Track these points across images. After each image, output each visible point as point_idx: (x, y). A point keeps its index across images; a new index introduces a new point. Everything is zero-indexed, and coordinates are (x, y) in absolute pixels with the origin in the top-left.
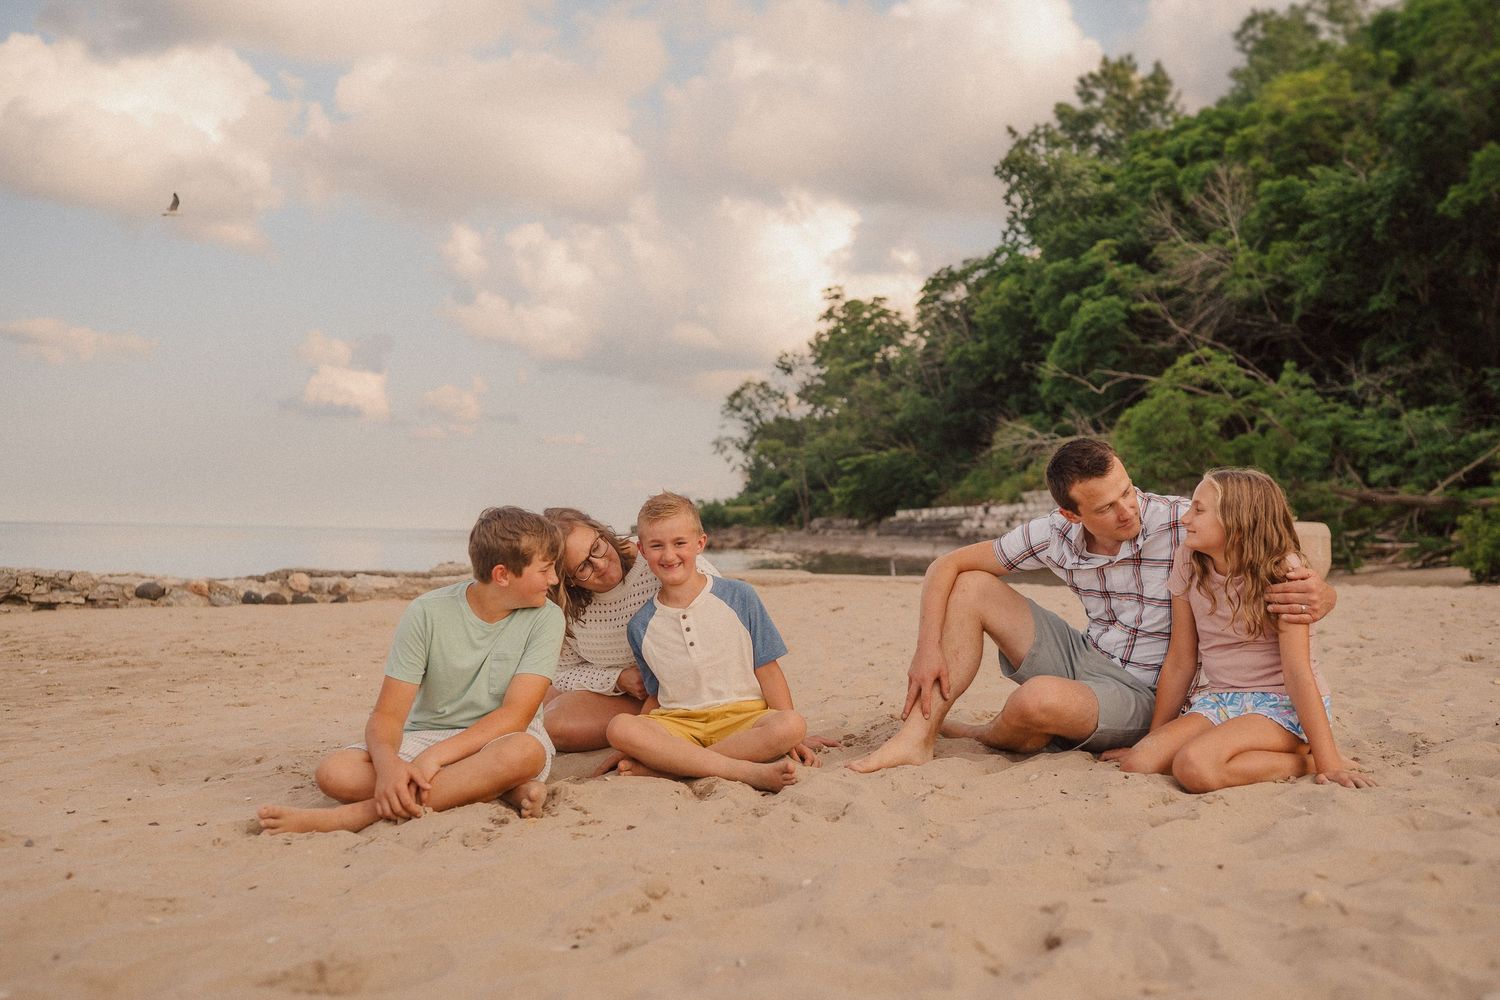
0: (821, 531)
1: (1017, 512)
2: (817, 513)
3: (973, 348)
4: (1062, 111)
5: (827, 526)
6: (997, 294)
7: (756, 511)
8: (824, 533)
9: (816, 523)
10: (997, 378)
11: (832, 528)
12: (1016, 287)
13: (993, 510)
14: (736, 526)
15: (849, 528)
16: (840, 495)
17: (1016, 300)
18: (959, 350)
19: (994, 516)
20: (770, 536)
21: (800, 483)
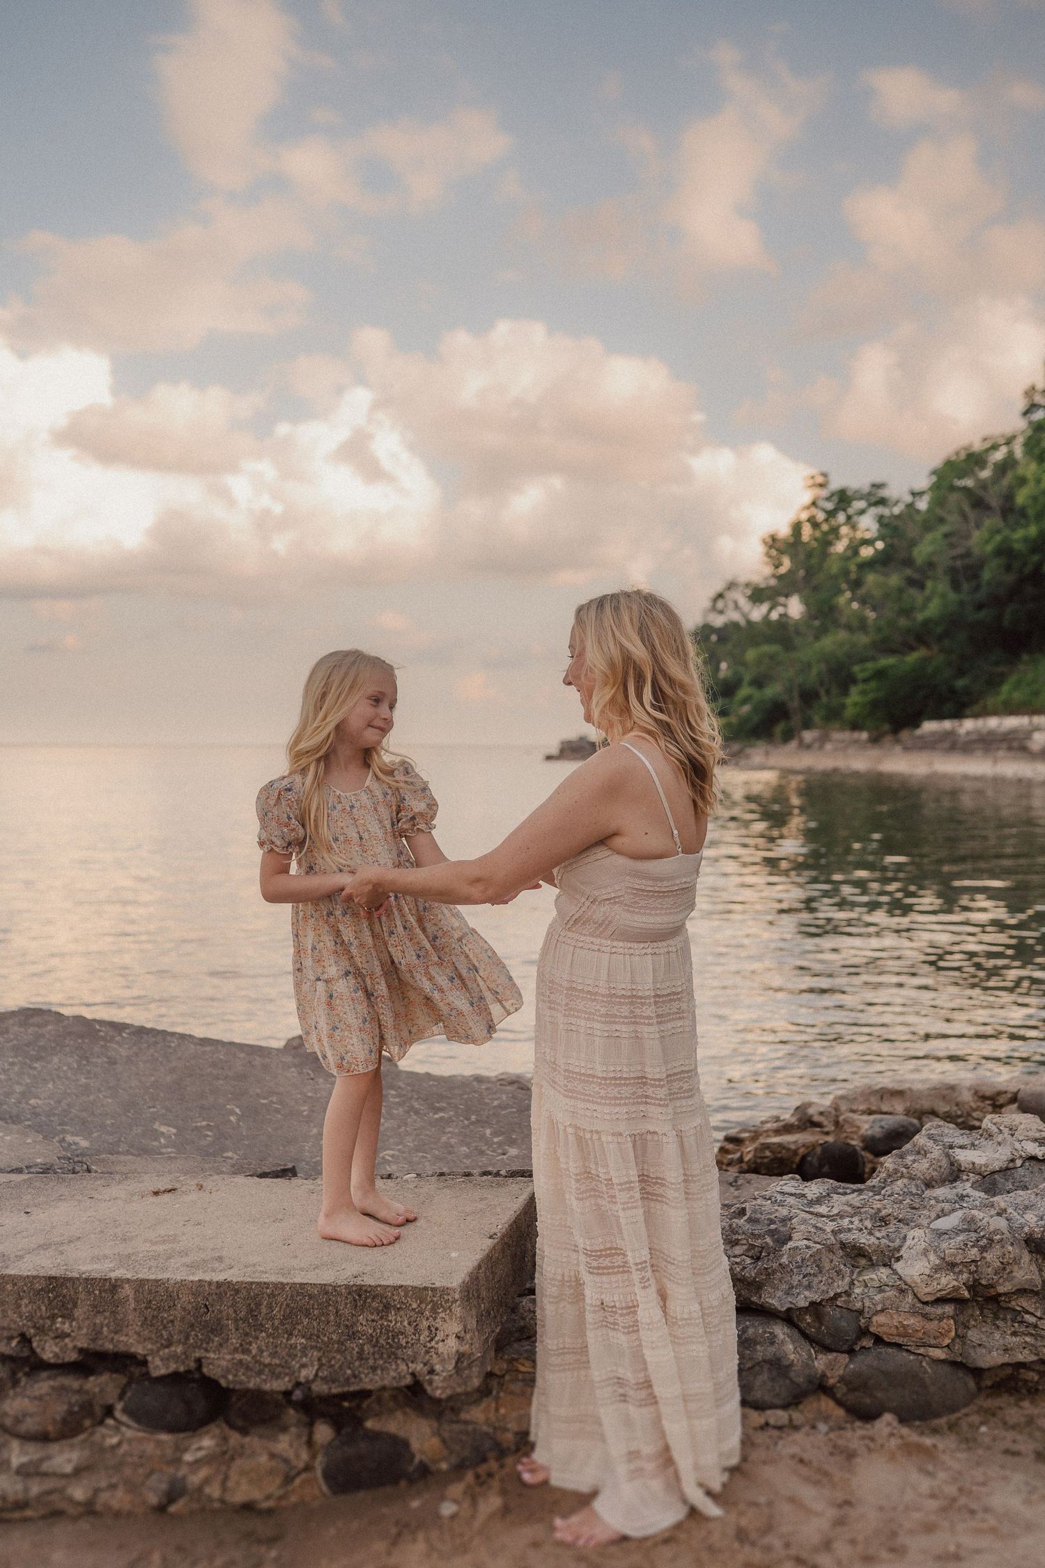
0: (816, 745)
2: (807, 725)
5: (824, 739)
8: (821, 748)
9: (808, 736)
11: (830, 741)
15: (856, 741)
16: (855, 704)
20: (749, 751)
21: (789, 690)
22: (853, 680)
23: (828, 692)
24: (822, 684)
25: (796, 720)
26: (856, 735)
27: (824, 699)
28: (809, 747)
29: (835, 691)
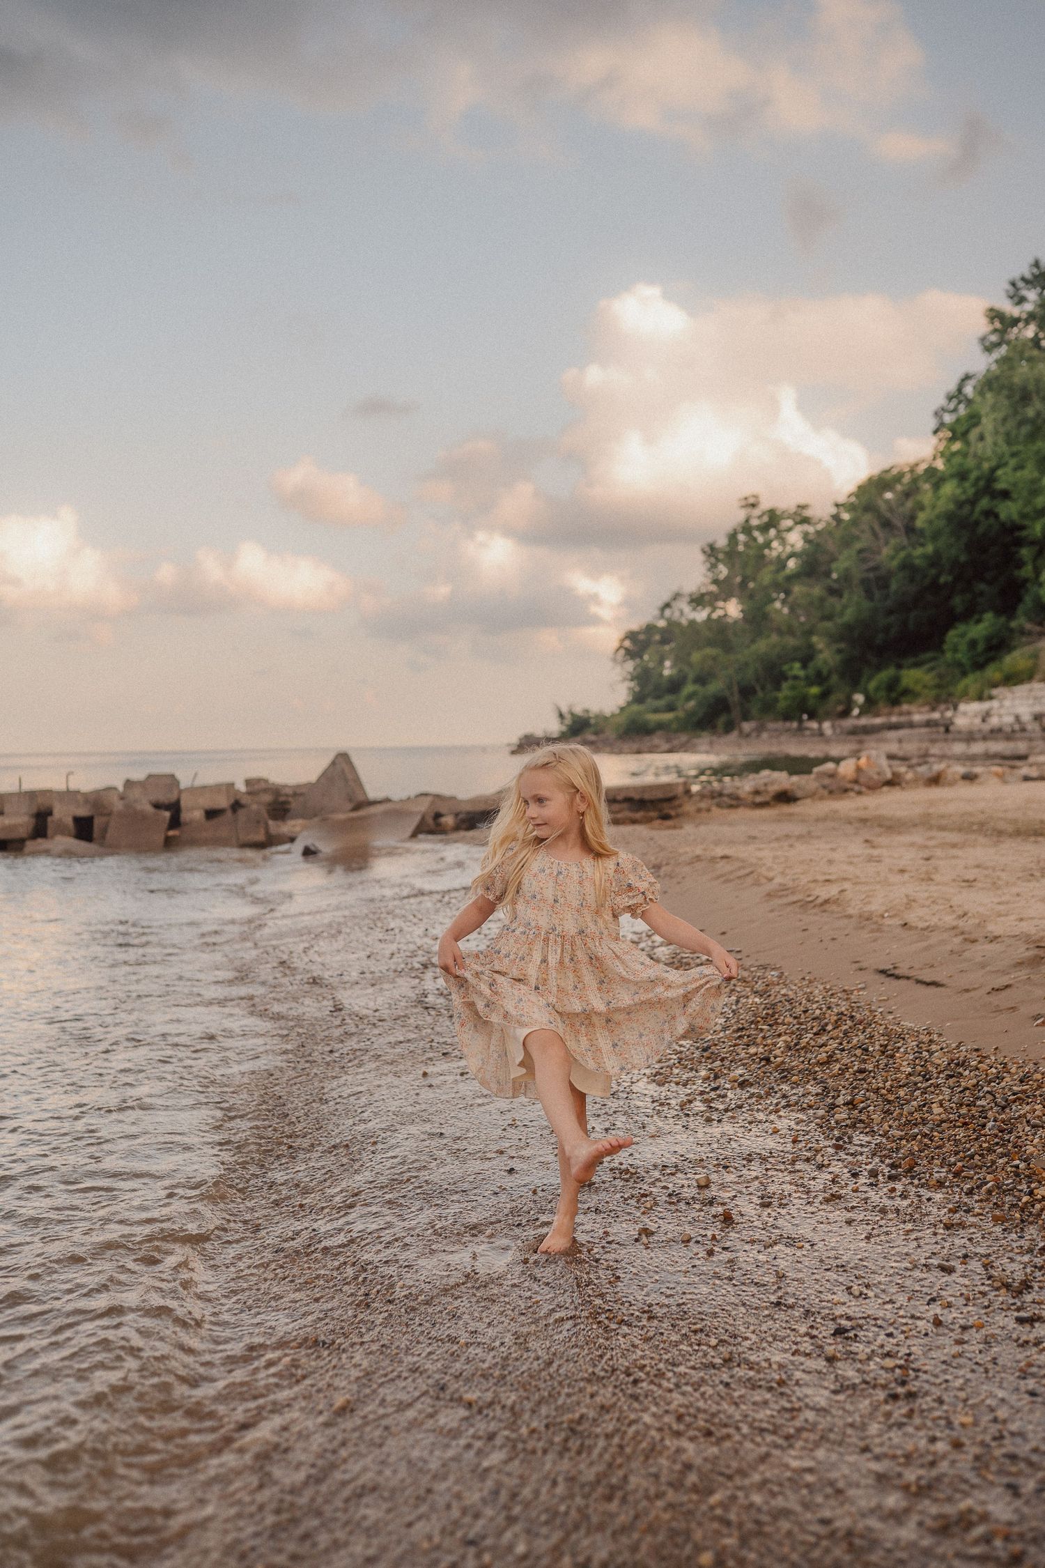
0: (754, 734)
1: (991, 709)
2: (746, 717)
3: (919, 553)
4: (995, 315)
5: (760, 729)
6: (939, 498)
7: (677, 718)
8: (758, 736)
9: (747, 726)
10: (942, 580)
11: (766, 730)
12: (958, 491)
13: (963, 707)
14: (659, 733)
15: (788, 730)
16: (786, 698)
17: (960, 505)
18: (902, 554)
19: (965, 714)
20: (696, 741)
21: (730, 687)
22: (784, 677)
23: (763, 688)
24: (758, 680)
25: (736, 713)
26: (788, 724)
27: (760, 694)
28: (748, 735)
29: (769, 687)
